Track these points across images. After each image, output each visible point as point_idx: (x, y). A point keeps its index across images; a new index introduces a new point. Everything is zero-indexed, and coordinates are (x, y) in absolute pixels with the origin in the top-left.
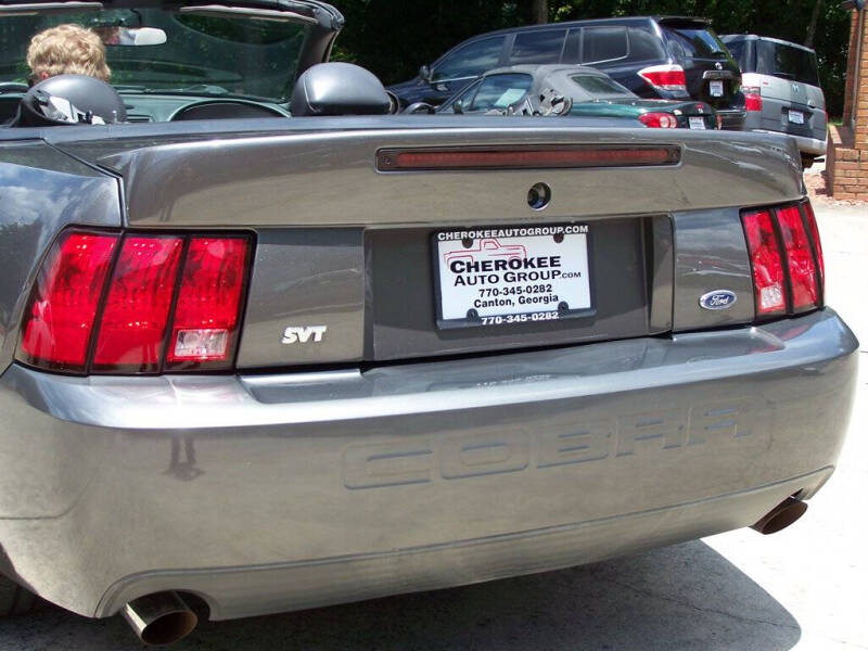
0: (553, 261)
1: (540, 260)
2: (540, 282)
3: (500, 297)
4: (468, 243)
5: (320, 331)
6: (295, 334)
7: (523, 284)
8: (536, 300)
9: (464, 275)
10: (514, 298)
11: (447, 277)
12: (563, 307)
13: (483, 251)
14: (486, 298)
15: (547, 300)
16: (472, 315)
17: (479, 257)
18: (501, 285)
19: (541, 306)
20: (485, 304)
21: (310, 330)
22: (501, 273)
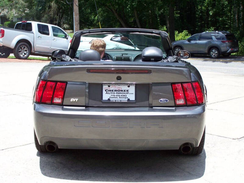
0: (127, 91)
1: (124, 90)
2: (124, 94)
3: (115, 97)
4: (109, 86)
5: (77, 100)
6: (72, 100)
7: (120, 95)
8: (123, 98)
9: (108, 92)
10: (118, 97)
11: (104, 92)
12: (129, 100)
13: (112, 88)
14: (112, 97)
15: (125, 98)
16: (109, 99)
17: (111, 89)
18: (116, 94)
19: (124, 99)
20: (112, 98)
21: (75, 99)
22: (116, 92)
